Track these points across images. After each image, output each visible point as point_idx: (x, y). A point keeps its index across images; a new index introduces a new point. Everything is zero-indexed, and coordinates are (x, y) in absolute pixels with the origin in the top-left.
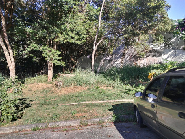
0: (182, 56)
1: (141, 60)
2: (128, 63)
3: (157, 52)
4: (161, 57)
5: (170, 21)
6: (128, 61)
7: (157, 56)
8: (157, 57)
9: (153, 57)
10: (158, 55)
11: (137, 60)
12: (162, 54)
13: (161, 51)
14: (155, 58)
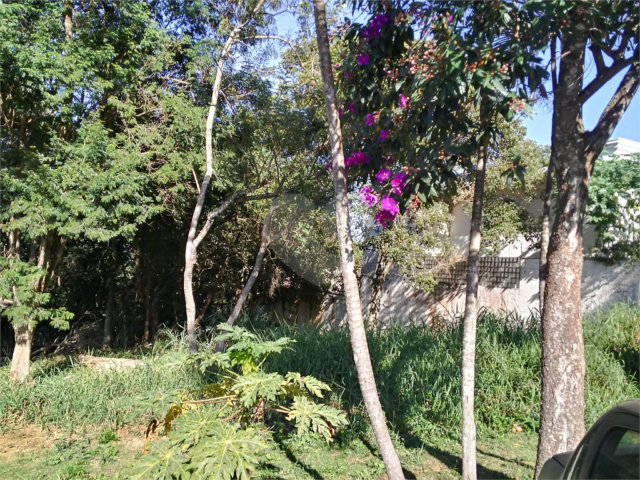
0: (591, 288)
1: (451, 298)
2: (411, 309)
3: (502, 270)
4: (518, 287)
5: (531, 154)
6: (410, 303)
7: (504, 282)
8: (506, 288)
9: (490, 287)
10: (509, 280)
11: (440, 299)
12: (520, 279)
13: (517, 265)
14: (497, 290)
